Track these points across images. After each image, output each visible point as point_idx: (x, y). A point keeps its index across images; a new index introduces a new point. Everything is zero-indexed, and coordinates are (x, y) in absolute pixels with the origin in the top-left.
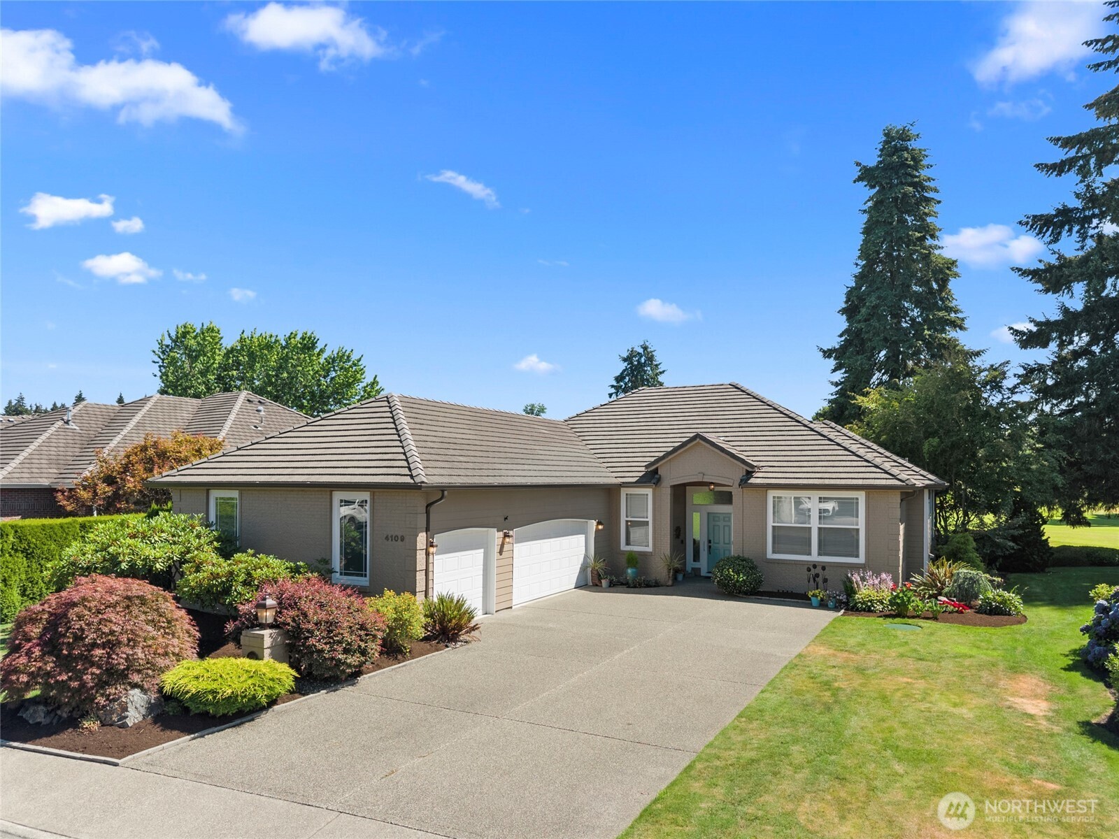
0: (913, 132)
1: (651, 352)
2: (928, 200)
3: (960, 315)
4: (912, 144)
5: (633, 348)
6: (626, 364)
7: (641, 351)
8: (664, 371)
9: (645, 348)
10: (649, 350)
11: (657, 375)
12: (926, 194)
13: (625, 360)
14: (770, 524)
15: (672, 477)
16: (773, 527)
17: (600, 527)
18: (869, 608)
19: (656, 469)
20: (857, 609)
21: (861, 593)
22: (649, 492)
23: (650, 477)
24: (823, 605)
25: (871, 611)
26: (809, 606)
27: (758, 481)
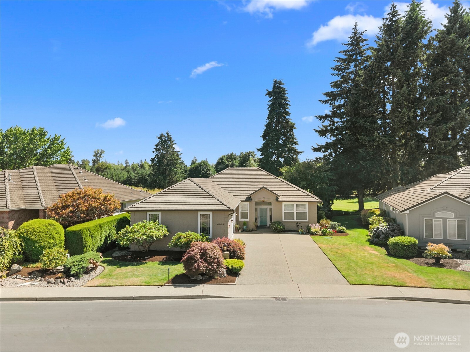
0: (283, 82)
1: (170, 136)
2: (287, 104)
3: (296, 140)
4: (282, 86)
5: (162, 134)
6: (159, 140)
7: (166, 135)
8: (175, 144)
9: (168, 134)
10: (169, 135)
11: (173, 145)
12: (286, 102)
13: (159, 138)
14: (283, 211)
15: (255, 199)
16: (284, 212)
17: (236, 214)
18: (316, 233)
19: (251, 197)
20: (313, 234)
21: (313, 230)
22: (248, 203)
23: (249, 199)
24: (302, 233)
25: (317, 234)
26: (299, 234)
27: (281, 200)
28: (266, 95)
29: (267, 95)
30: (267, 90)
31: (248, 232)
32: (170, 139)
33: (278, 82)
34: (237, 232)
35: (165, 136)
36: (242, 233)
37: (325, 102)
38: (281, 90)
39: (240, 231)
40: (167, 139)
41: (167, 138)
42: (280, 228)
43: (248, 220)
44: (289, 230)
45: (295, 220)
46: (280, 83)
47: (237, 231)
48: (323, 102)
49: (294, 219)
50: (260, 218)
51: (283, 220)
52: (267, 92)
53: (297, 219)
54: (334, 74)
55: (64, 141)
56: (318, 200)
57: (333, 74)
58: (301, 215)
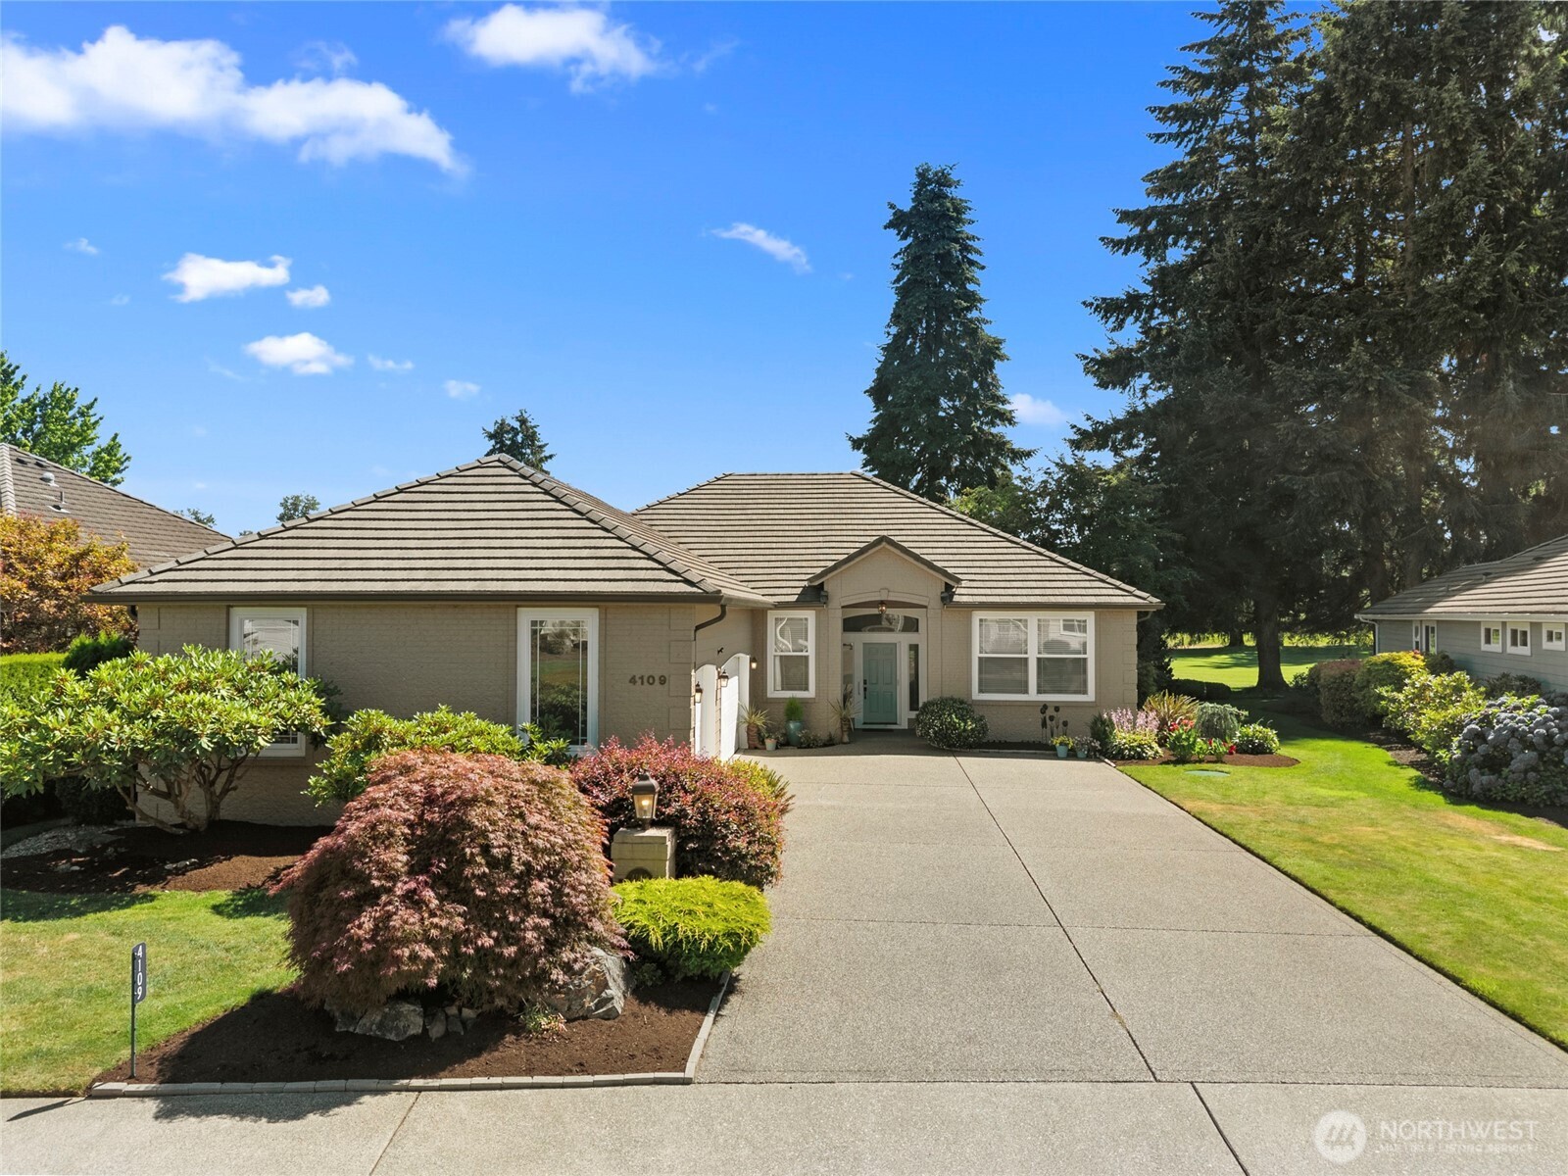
0: (954, 177)
1: (532, 427)
2: (972, 263)
3: (1008, 407)
4: (952, 192)
5: (503, 420)
6: (493, 442)
7: (517, 425)
8: (551, 457)
9: (523, 421)
10: (529, 424)
11: (541, 460)
12: (969, 256)
13: (491, 436)
14: (976, 654)
15: (845, 593)
16: (980, 658)
17: (754, 665)
18: (1139, 753)
19: (822, 584)
20: (1123, 758)
21: (1122, 737)
22: (809, 615)
23: (814, 595)
24: (1072, 755)
25: (1144, 758)
26: (1056, 757)
27: (965, 599)
28: (885, 227)
29: (890, 225)
30: (892, 206)
31: (808, 747)
32: (531, 437)
33: (936, 174)
34: (756, 748)
35: (513, 429)
36: (779, 752)
37: (1125, 245)
38: (949, 205)
39: (770, 743)
40: (519, 438)
41: (521, 435)
42: (965, 730)
43: (811, 693)
44: (1003, 739)
45: (1032, 695)
46: (943, 180)
47: (757, 743)
48: (1117, 244)
49: (1026, 691)
50: (865, 689)
51: (976, 696)
52: (889, 215)
53: (1039, 692)
54: (1163, 135)
55: (91, 412)
56: (1142, 601)
57: (1159, 136)
58: (1060, 671)
